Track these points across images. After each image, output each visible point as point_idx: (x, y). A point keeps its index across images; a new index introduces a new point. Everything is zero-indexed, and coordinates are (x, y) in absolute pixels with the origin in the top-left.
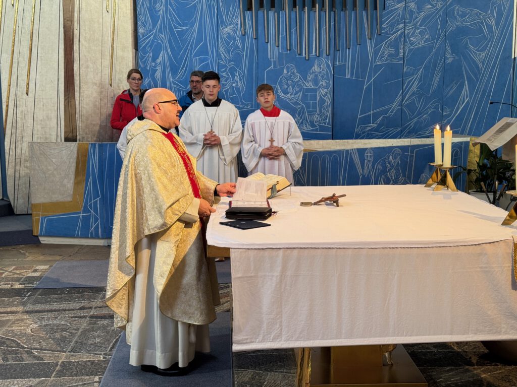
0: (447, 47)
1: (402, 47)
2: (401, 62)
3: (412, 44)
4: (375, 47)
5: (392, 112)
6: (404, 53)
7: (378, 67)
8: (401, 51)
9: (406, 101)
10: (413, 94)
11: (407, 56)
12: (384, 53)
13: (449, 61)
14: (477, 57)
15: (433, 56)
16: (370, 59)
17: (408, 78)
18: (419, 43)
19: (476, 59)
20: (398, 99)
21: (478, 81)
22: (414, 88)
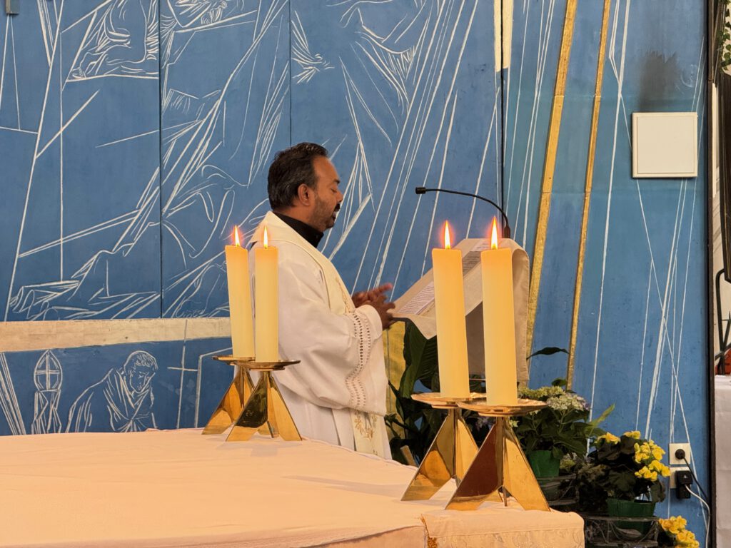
0: (296, 33)
1: (154, 27)
2: (153, 76)
3: (185, 19)
4: (64, 26)
5: (129, 239)
6: (161, 48)
7: (76, 93)
8: (152, 40)
9: (173, 205)
10: (196, 181)
11: (172, 59)
12: (94, 44)
13: (304, 76)
14: (389, 66)
15: (251, 59)
16: (51, 63)
17: (178, 130)
18: (207, 16)
19: (388, 73)
20: (148, 198)
21: (395, 141)
22: (199, 159)
